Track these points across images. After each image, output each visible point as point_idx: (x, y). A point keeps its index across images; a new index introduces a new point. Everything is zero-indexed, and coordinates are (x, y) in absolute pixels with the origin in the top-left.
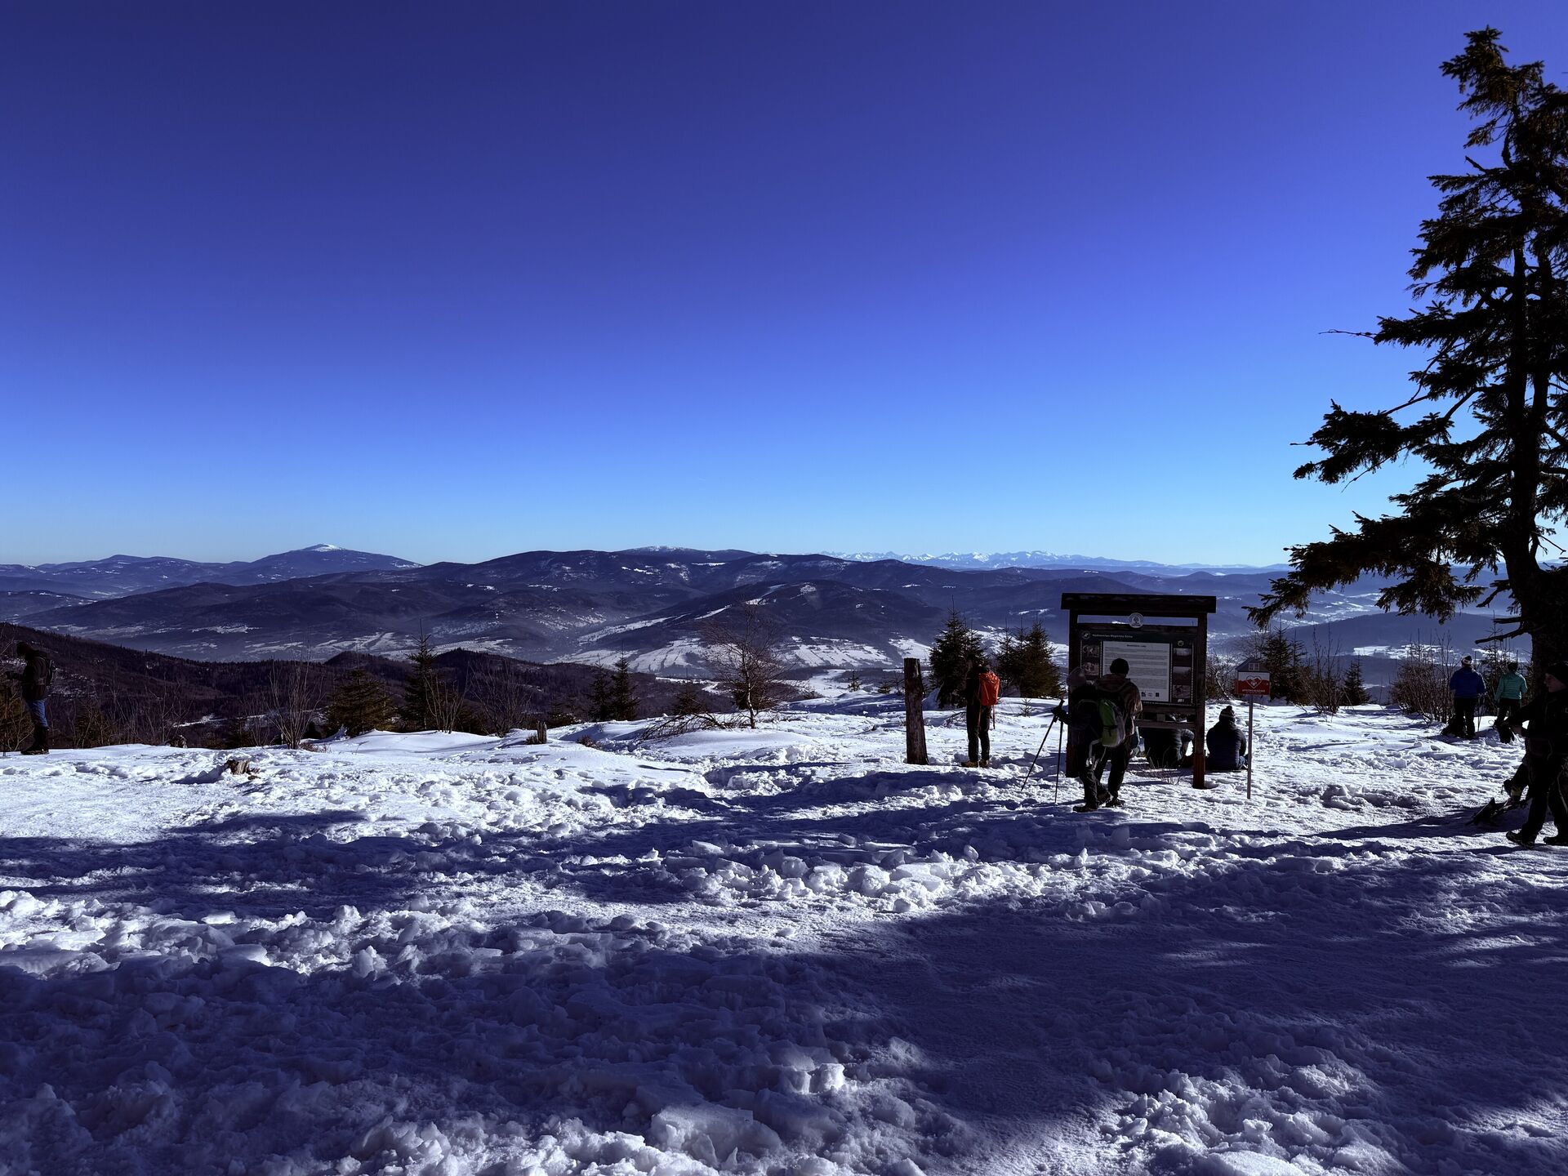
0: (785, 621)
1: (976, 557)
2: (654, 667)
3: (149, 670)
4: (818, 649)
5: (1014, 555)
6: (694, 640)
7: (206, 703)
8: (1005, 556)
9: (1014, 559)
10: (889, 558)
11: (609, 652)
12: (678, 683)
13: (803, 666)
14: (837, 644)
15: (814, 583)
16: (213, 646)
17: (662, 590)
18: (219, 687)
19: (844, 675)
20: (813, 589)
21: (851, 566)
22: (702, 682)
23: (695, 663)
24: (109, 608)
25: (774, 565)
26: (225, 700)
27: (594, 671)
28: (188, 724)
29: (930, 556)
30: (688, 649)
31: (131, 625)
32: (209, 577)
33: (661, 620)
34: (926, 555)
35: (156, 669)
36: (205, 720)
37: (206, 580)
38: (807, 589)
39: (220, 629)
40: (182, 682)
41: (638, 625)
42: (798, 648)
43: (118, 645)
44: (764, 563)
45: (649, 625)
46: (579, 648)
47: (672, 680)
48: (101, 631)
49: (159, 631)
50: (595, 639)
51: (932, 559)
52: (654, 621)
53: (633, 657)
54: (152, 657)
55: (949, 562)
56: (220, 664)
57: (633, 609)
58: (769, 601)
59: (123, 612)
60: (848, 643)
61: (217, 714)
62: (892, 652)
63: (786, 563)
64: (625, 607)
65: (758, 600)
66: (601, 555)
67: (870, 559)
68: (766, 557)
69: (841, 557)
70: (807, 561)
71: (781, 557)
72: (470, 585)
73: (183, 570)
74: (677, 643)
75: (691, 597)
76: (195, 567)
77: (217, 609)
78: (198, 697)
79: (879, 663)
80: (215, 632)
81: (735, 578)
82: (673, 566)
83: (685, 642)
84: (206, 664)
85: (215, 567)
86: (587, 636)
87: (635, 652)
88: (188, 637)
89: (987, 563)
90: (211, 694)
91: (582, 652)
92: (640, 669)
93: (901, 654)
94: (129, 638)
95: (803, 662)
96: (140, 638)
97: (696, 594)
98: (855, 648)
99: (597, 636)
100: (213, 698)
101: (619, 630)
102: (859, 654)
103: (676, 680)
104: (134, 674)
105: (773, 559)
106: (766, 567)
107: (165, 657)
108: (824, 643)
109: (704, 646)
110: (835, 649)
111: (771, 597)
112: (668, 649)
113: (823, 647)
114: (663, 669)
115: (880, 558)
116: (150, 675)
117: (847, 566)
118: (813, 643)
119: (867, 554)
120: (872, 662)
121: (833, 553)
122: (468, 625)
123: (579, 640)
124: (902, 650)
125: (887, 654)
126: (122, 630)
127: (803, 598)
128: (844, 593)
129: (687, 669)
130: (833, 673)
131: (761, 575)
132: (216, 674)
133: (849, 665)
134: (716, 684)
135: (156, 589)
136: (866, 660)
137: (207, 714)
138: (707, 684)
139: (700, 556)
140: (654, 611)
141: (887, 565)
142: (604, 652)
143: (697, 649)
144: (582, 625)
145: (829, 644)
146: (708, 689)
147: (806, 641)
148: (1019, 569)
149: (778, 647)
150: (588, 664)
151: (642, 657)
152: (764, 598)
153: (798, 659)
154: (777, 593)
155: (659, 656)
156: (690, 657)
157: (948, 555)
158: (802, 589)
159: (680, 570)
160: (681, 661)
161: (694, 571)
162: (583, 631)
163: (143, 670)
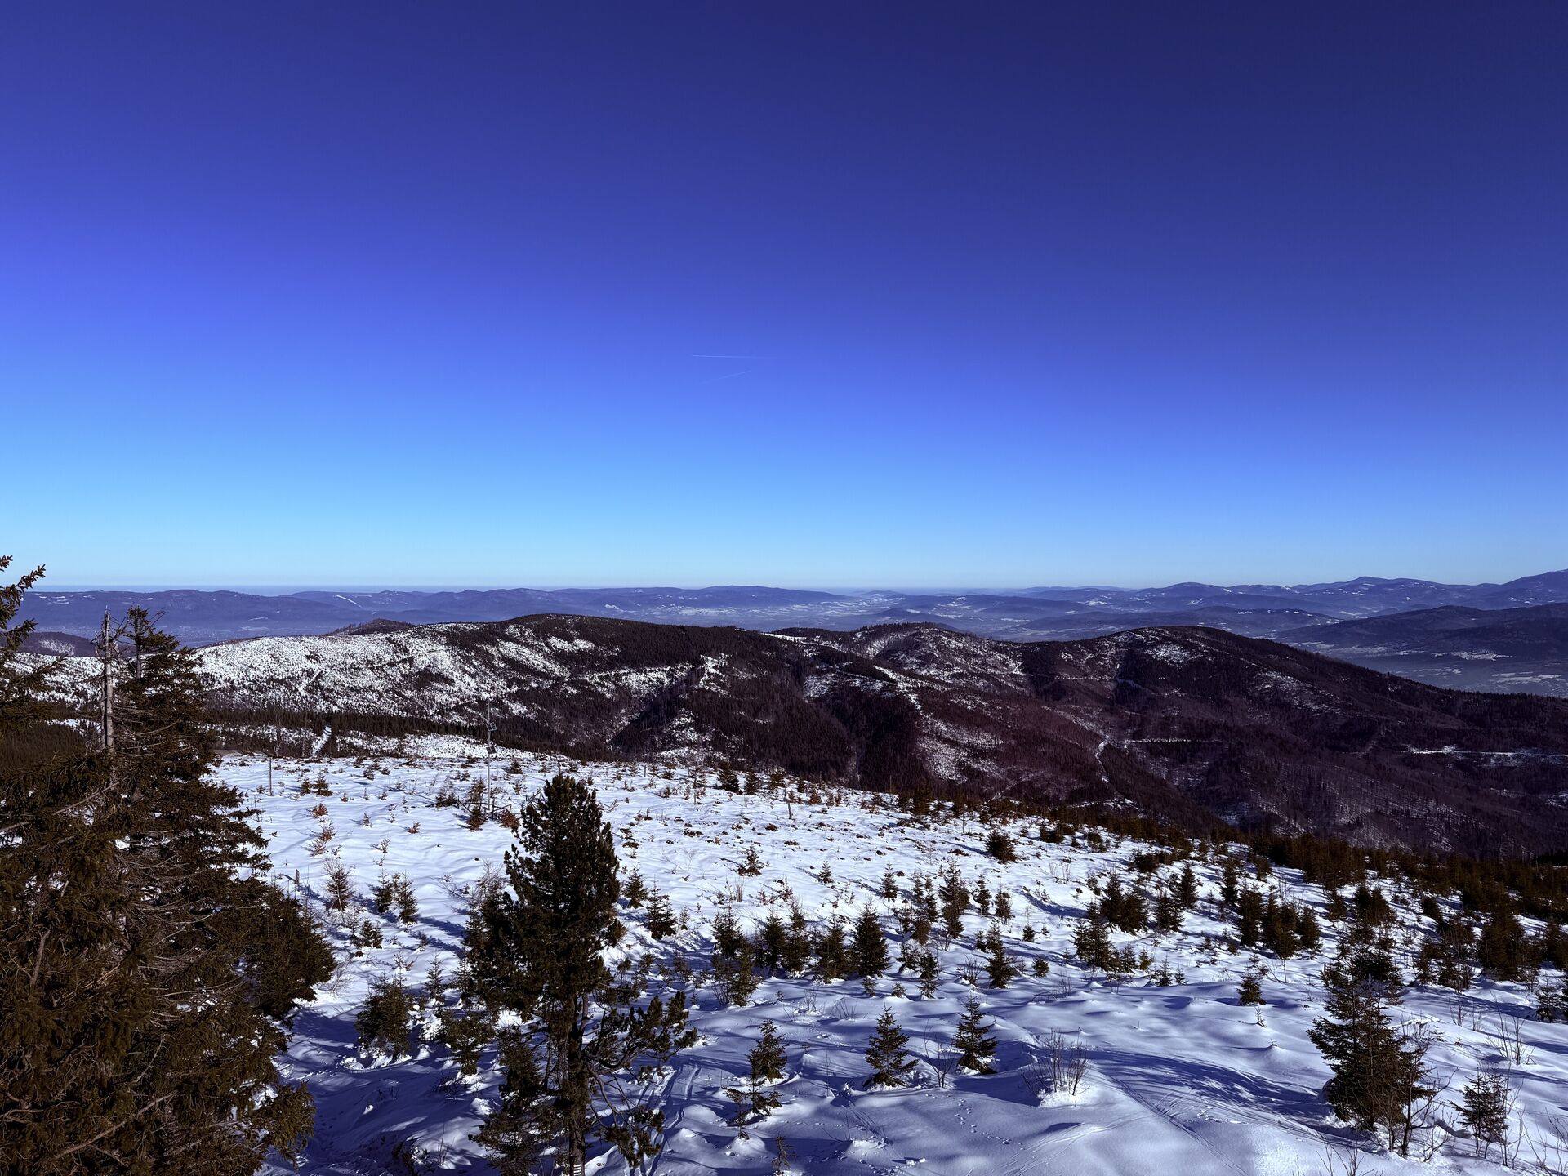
3: (1390, 693)
7: (1449, 733)
16: (1456, 672)
18: (1463, 716)
24: (1354, 628)
26: (1469, 731)
28: (1429, 752)
31: (1373, 645)
32: (1454, 600)
35: (1398, 692)
36: (1447, 750)
37: (1451, 603)
39: (1464, 655)
40: (1424, 708)
43: (1362, 665)
48: (1346, 650)
49: (1401, 653)
54: (1395, 680)
56: (1464, 693)
59: (1367, 633)
61: (1460, 746)
73: (1427, 592)
76: (1440, 589)
77: (1462, 633)
78: (1439, 725)
80: (1459, 658)
84: (1450, 692)
85: (1461, 589)
88: (1430, 660)
90: (1454, 724)
94: (1371, 659)
96: (1382, 659)
100: (1456, 728)
104: (1377, 696)
107: (1407, 681)
116: (1392, 698)
126: (1366, 650)
132: (1460, 703)
135: (1399, 611)
137: (1449, 744)
163: (1385, 692)
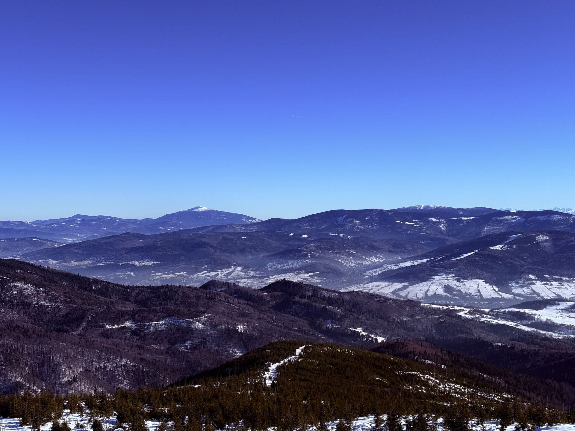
0: (523, 262)
2: (420, 296)
3: (94, 290)
4: (551, 285)
6: (451, 275)
7: (127, 313)
11: (387, 283)
12: (438, 309)
13: (538, 298)
14: (567, 281)
15: (547, 233)
16: (132, 274)
17: (426, 238)
18: (135, 302)
20: (546, 238)
22: (457, 308)
23: (451, 293)
24: (72, 249)
25: (514, 219)
26: (139, 311)
27: (376, 298)
28: (116, 326)
30: (446, 283)
31: (84, 260)
32: (131, 229)
33: (425, 260)
35: (99, 290)
36: (127, 324)
37: (129, 231)
38: (542, 237)
39: (136, 263)
40: (114, 298)
41: (408, 264)
42: (534, 284)
43: (77, 274)
44: (506, 217)
45: (416, 264)
46: (365, 280)
47: (434, 306)
48: (67, 264)
49: (100, 264)
50: (377, 274)
52: (420, 261)
53: (404, 288)
54: (97, 282)
56: (136, 287)
57: (404, 252)
58: (510, 247)
59: (80, 252)
61: (134, 321)
64: (399, 250)
65: (501, 246)
66: (381, 212)
68: (508, 213)
71: (519, 213)
72: (291, 234)
73: (115, 224)
74: (437, 278)
75: (448, 243)
76: (123, 222)
77: (135, 250)
78: (123, 309)
80: (133, 265)
81: (483, 228)
82: (434, 220)
83: (444, 277)
84: (128, 287)
85: (134, 222)
86: (371, 271)
87: (406, 284)
88: (117, 268)
90: (131, 307)
91: (367, 283)
92: (410, 297)
94: (83, 269)
95: (538, 295)
96: (90, 268)
97: (452, 241)
99: (378, 271)
100: (132, 309)
101: (394, 267)
103: (437, 306)
104: (86, 293)
105: (513, 214)
106: (507, 220)
107: (104, 282)
108: (555, 280)
109: (458, 280)
110: (566, 285)
111: (511, 244)
112: (430, 282)
113: (555, 284)
114: (427, 297)
116: (95, 294)
118: (547, 280)
122: (290, 262)
123: (366, 274)
126: (79, 263)
127: (538, 245)
129: (446, 298)
130: (563, 305)
131: (503, 226)
132: (134, 293)
134: (468, 310)
135: (99, 237)
137: (128, 320)
138: (460, 310)
139: (455, 212)
140: (420, 254)
142: (384, 284)
143: (453, 283)
144: (367, 263)
145: (561, 281)
146: (461, 314)
147: (541, 278)
149: (518, 283)
150: (372, 292)
151: (411, 288)
152: (505, 244)
153: (534, 292)
154: (516, 241)
155: (424, 288)
156: (448, 289)
158: (537, 238)
159: (440, 223)
160: (440, 292)
161: (450, 223)
162: (369, 268)
163: (91, 290)
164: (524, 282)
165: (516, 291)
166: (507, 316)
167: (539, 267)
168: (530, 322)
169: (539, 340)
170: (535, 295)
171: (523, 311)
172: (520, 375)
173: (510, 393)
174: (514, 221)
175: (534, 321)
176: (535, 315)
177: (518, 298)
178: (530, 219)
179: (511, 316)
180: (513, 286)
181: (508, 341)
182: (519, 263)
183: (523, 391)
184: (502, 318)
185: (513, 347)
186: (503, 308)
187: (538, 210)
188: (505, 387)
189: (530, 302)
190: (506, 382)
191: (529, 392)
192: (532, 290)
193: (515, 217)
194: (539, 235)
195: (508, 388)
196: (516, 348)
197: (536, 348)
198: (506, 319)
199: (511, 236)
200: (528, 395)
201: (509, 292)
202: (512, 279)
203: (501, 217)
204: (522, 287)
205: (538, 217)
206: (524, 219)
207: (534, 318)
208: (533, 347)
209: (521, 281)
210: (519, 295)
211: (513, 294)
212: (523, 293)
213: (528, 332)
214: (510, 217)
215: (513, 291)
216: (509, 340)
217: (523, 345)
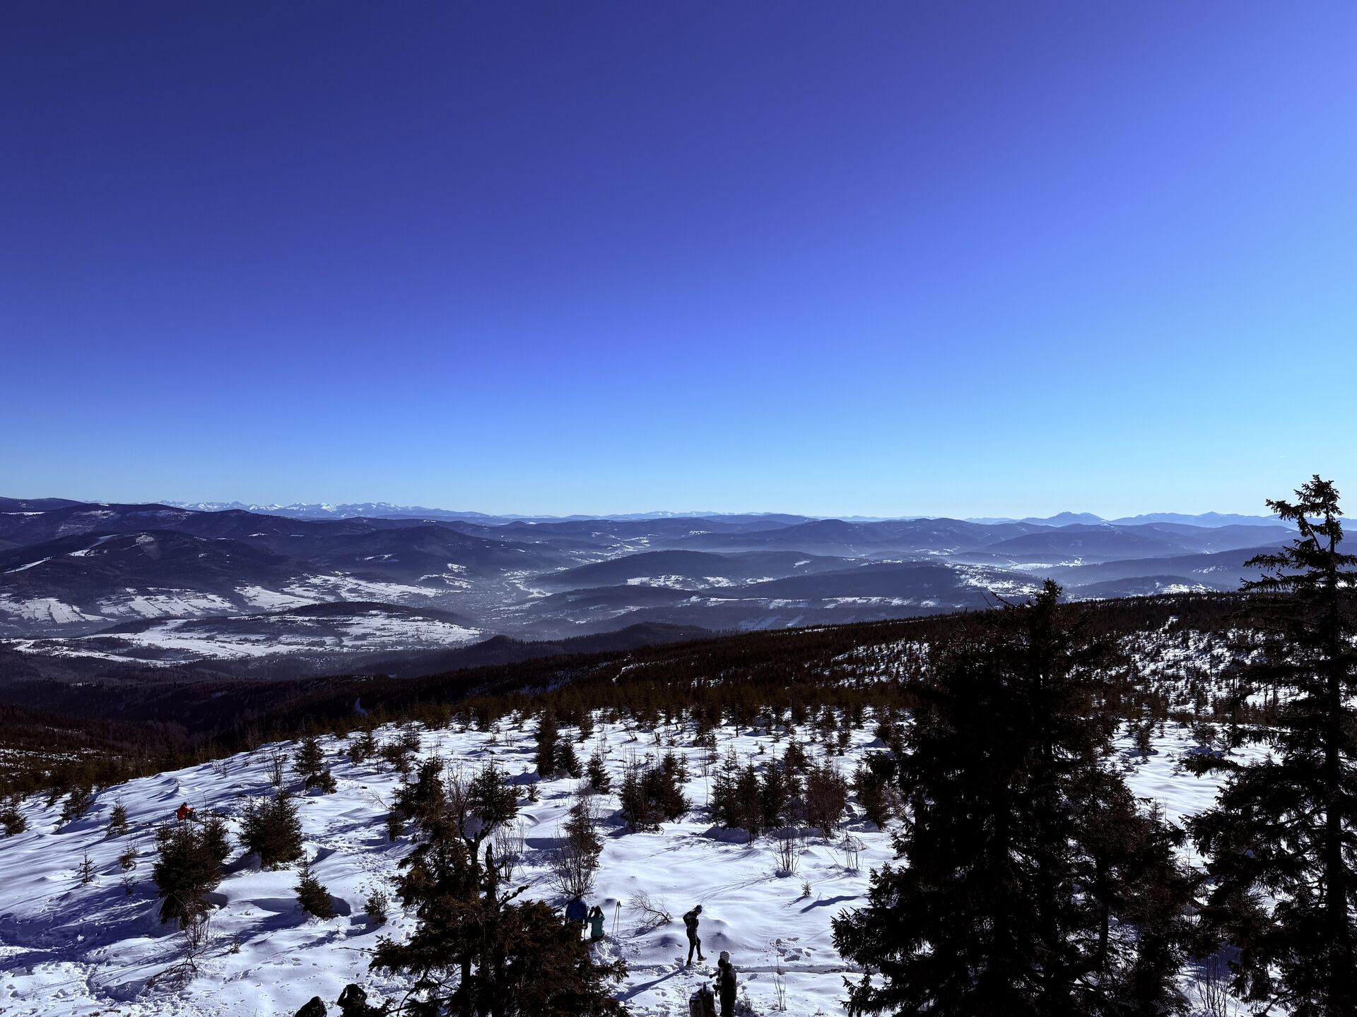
0: (118, 572)
1: (324, 508)
4: (157, 600)
5: (360, 506)
8: (352, 506)
9: (360, 509)
10: (235, 507)
13: (138, 617)
14: (178, 594)
15: (150, 533)
19: (185, 625)
20: (151, 539)
21: (193, 516)
22: (13, 641)
25: (104, 515)
29: (278, 506)
34: (273, 505)
38: (144, 539)
42: (133, 600)
44: (93, 513)
51: (280, 510)
55: (298, 511)
58: (98, 552)
60: (189, 592)
62: (238, 600)
63: (118, 513)
65: (85, 551)
67: (215, 508)
68: (96, 506)
69: (183, 506)
70: (144, 510)
71: (113, 507)
79: (224, 610)
81: (57, 527)
89: (334, 513)
93: (247, 601)
95: (138, 613)
97: (7, 545)
98: (198, 597)
102: (202, 603)
105: (103, 508)
106: (95, 516)
108: (162, 593)
110: (176, 599)
111: (100, 548)
113: (162, 598)
115: (225, 508)
117: (189, 517)
118: (150, 593)
119: (212, 504)
120: (217, 610)
121: (174, 503)
124: (248, 598)
125: (232, 601)
127: (139, 549)
128: (185, 543)
130: (172, 624)
131: (89, 524)
133: (191, 615)
134: (32, 642)
136: (209, 609)
138: (19, 643)
139: (14, 505)
141: (233, 515)
145: (169, 594)
146: (21, 648)
147: (143, 592)
148: (365, 519)
149: (109, 600)
152: (92, 549)
153: (133, 610)
154: (107, 544)
157: (296, 506)
158: (138, 540)
164: (118, 599)
165: (106, 610)
166: (93, 645)
167: (140, 578)
168: (126, 650)
169: (137, 672)
170: (134, 614)
171: (116, 636)
172: (109, 721)
173: (92, 747)
174: (105, 517)
175: (131, 648)
176: (133, 639)
177: (109, 619)
178: (128, 515)
179: (99, 645)
180: (102, 604)
181: (94, 679)
182: (112, 574)
183: (111, 742)
184: (85, 648)
185: (100, 686)
186: (87, 635)
187: (140, 504)
188: (86, 740)
189: (127, 623)
190: (88, 733)
191: (122, 741)
192: (130, 607)
193: (106, 512)
194: (141, 536)
195: (91, 740)
196: (104, 687)
197: (134, 683)
198: (90, 649)
199: (101, 538)
200: (120, 745)
201: (96, 612)
202: (100, 595)
203: (86, 512)
204: (116, 604)
205: (140, 513)
206: (120, 515)
207: (132, 643)
208: (129, 682)
209: (114, 597)
210: (112, 615)
211: (103, 615)
212: (116, 613)
213: (122, 663)
214: (100, 512)
215: (102, 612)
216: (95, 676)
217: (116, 682)
